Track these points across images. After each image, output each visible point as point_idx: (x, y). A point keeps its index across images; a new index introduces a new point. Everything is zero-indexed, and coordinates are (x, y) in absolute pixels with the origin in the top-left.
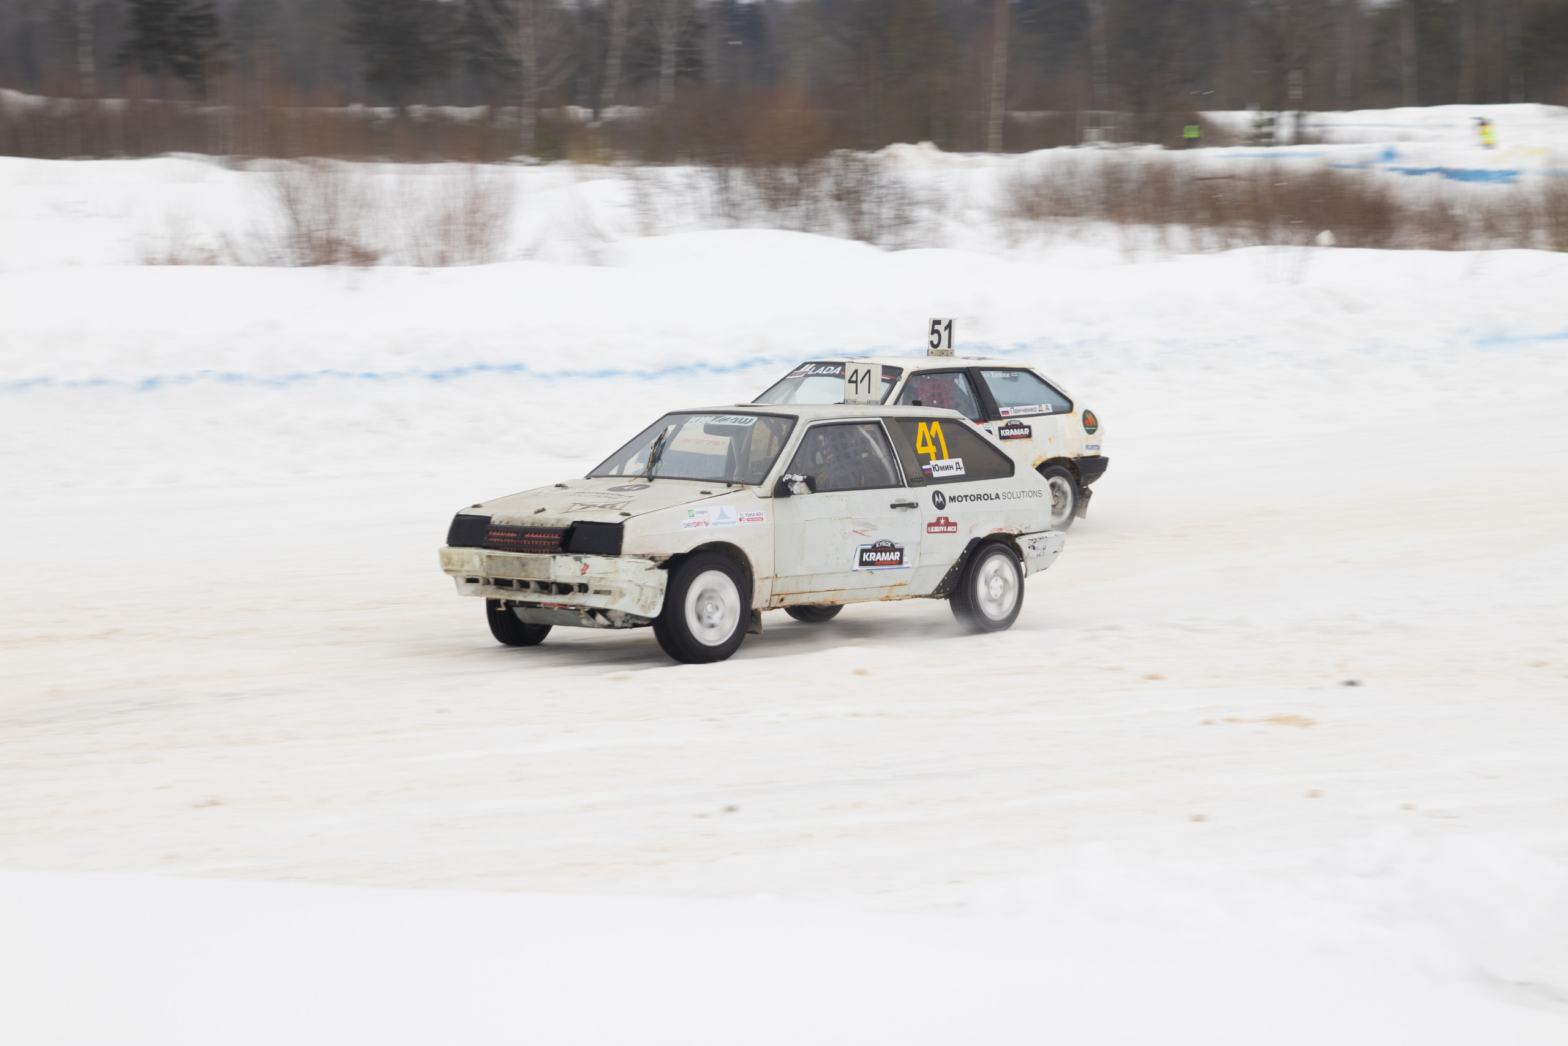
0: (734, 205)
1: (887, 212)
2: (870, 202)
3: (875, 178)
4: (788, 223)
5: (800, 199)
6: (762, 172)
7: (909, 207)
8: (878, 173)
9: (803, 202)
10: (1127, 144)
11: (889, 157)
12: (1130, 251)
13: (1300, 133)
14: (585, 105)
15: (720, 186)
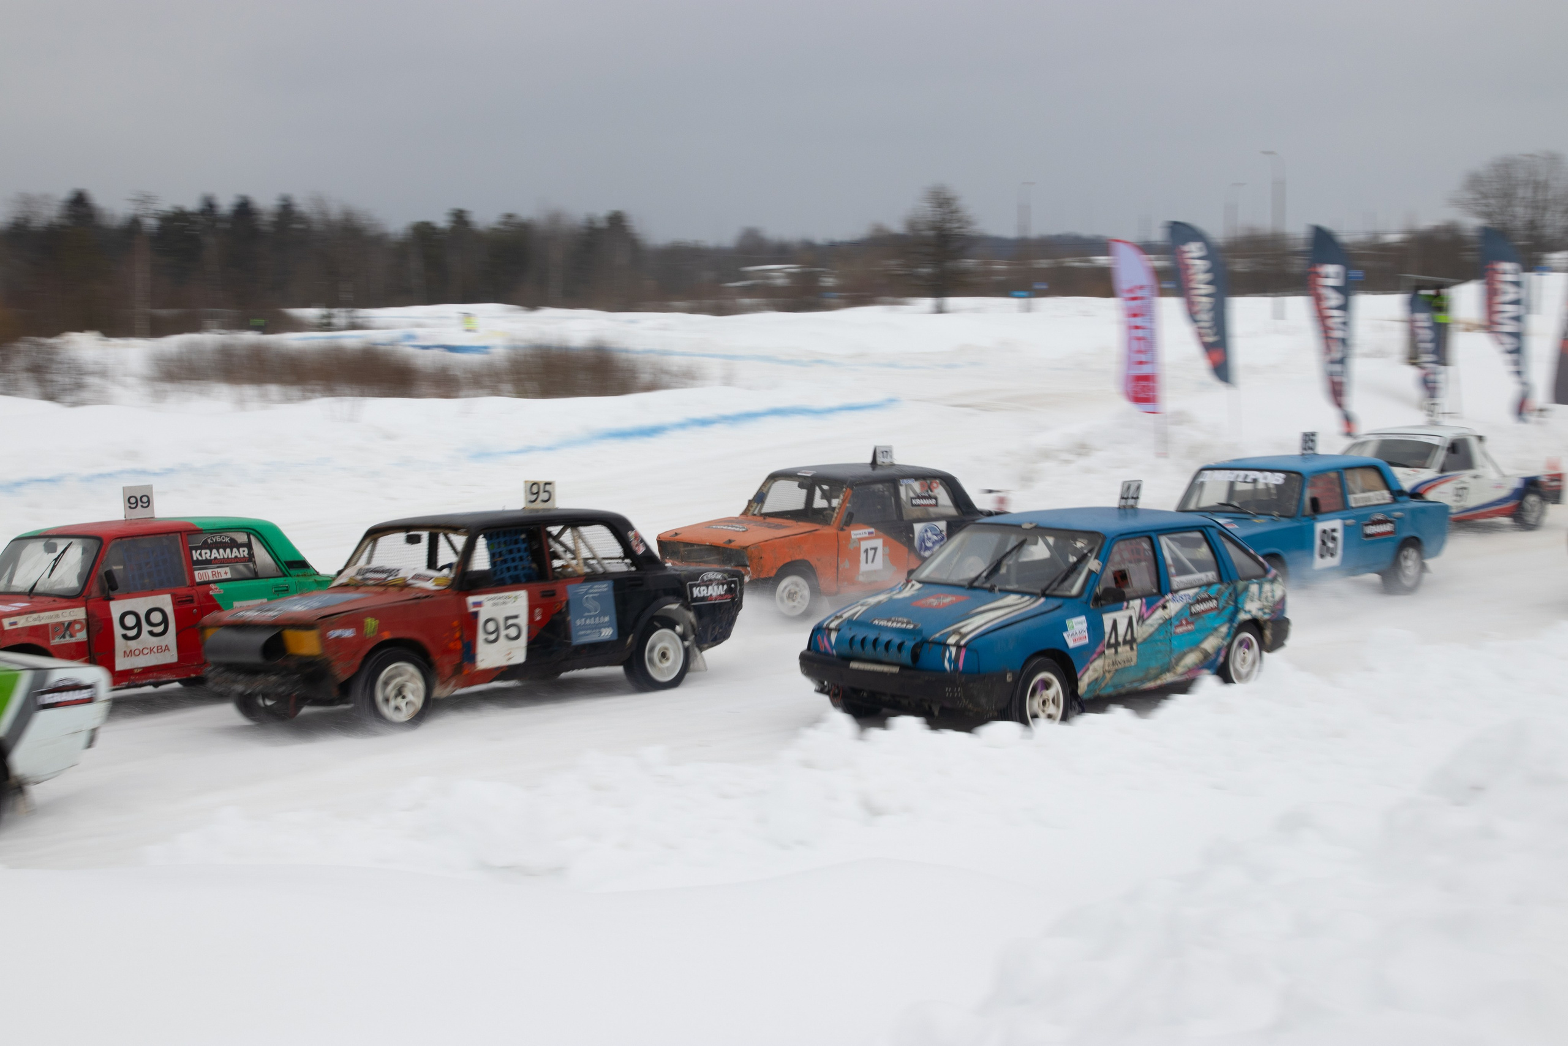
1: (66, 380)
2: (51, 373)
3: (54, 357)
5: (4, 372)
7: (81, 377)
8: (58, 353)
10: (232, 331)
11: (68, 342)
12: (241, 402)
13: (353, 323)
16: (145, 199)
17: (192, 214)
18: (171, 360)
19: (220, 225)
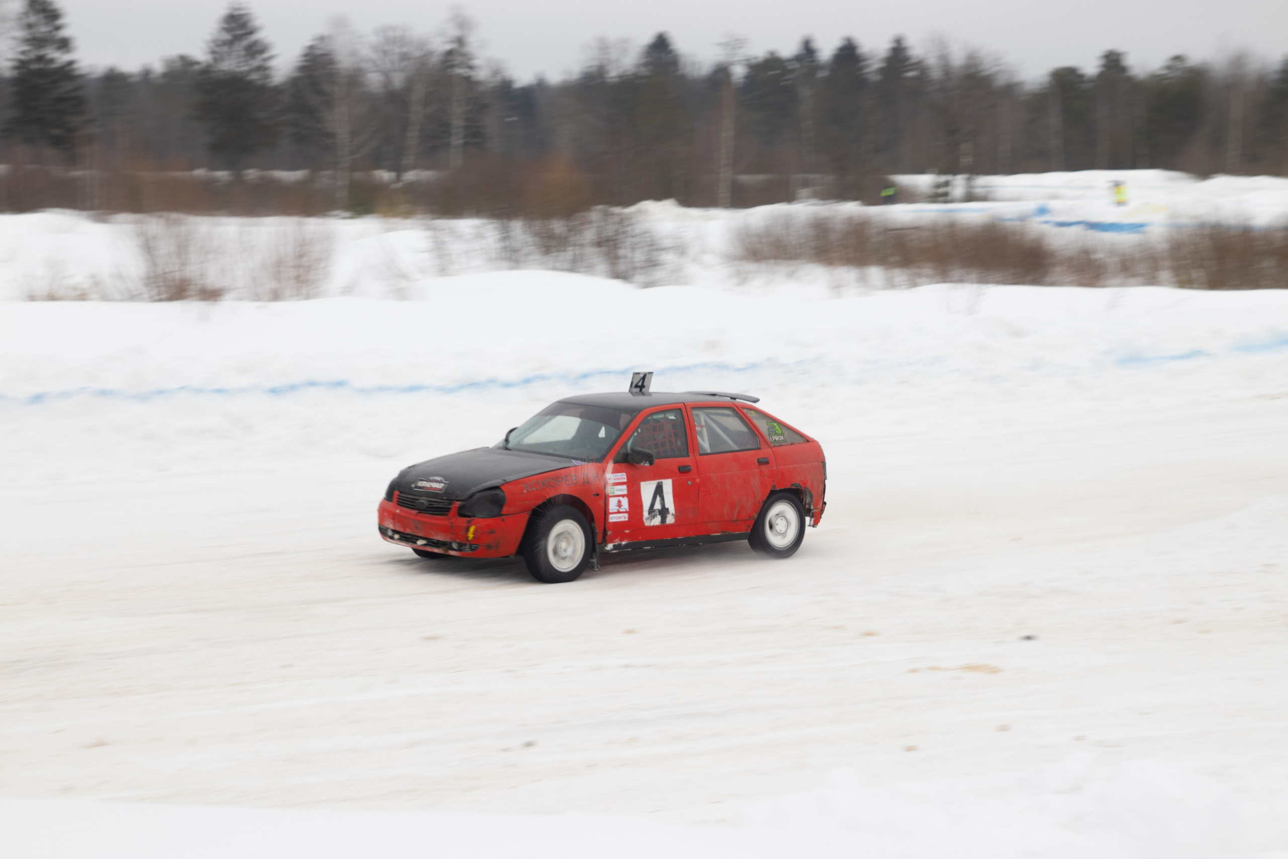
0: (515, 251)
1: (639, 256)
2: (625, 248)
3: (629, 228)
4: (558, 265)
5: (570, 246)
6: (538, 225)
8: (632, 224)
9: (570, 248)
10: (831, 201)
11: (639, 211)
12: (837, 288)
13: (970, 193)
14: (390, 169)
15: (503, 235)
16: (736, 43)
17: (790, 60)
18: (758, 236)
19: (822, 74)
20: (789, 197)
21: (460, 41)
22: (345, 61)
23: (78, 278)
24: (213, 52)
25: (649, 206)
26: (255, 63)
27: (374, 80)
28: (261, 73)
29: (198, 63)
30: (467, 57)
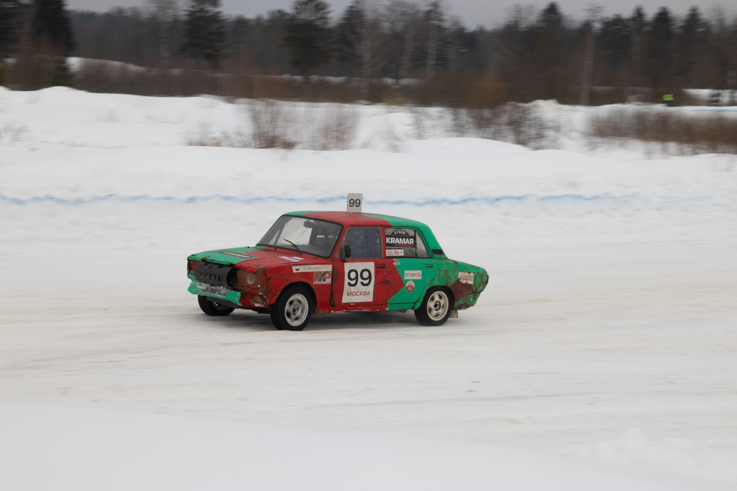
0: (462, 126)
1: (533, 132)
2: (525, 127)
3: (528, 116)
4: (486, 135)
5: (493, 125)
6: (475, 112)
7: (543, 130)
8: (529, 113)
9: (493, 126)
10: (649, 103)
11: (535, 106)
12: (649, 154)
13: (733, 101)
14: (392, 78)
15: (455, 117)
16: (596, 10)
17: (627, 20)
18: (603, 122)
19: (646, 29)
20: (622, 100)
21: (436, 5)
22: (369, 16)
23: (216, 133)
24: (297, 9)
25: (541, 103)
26: (319, 15)
27: (386, 26)
28: (323, 21)
29: (287, 14)
30: (440, 14)
